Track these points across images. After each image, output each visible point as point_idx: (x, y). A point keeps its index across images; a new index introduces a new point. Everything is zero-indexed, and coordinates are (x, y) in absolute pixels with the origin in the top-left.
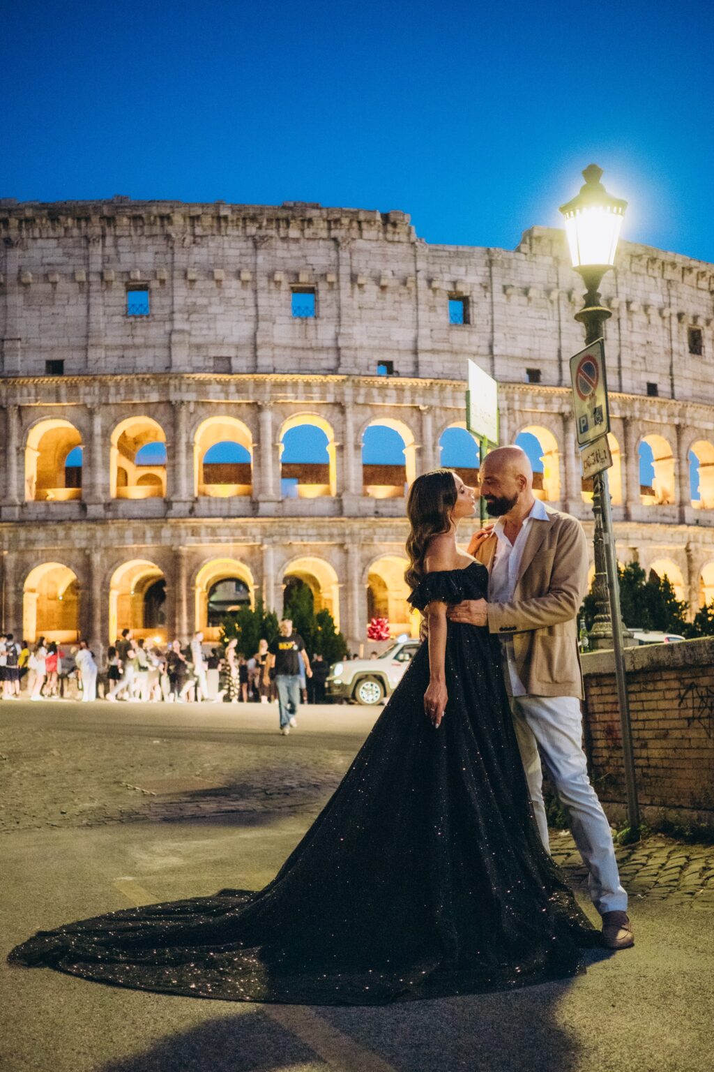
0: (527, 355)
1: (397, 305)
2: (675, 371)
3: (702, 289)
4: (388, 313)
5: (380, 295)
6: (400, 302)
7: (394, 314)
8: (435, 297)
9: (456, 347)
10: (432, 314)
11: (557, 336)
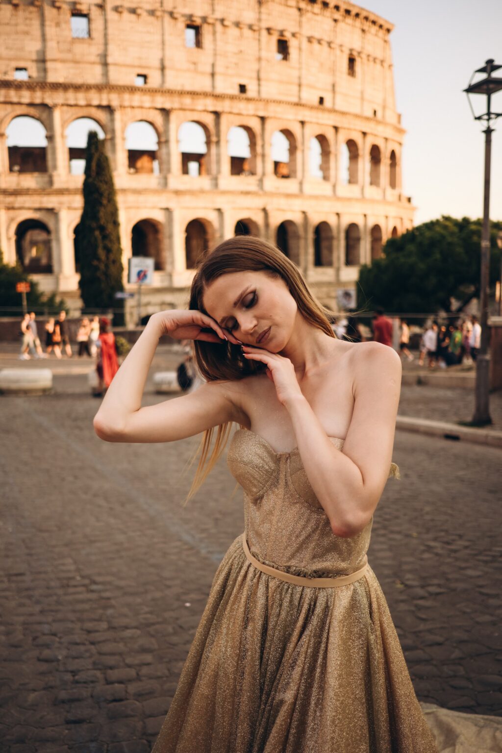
0: (137, 63)
1: (28, 22)
2: (262, 75)
3: (290, 7)
4: (21, 28)
5: (14, 12)
6: (31, 19)
7: (26, 28)
8: (59, 14)
9: (78, 57)
10: (58, 29)
11: (160, 47)
